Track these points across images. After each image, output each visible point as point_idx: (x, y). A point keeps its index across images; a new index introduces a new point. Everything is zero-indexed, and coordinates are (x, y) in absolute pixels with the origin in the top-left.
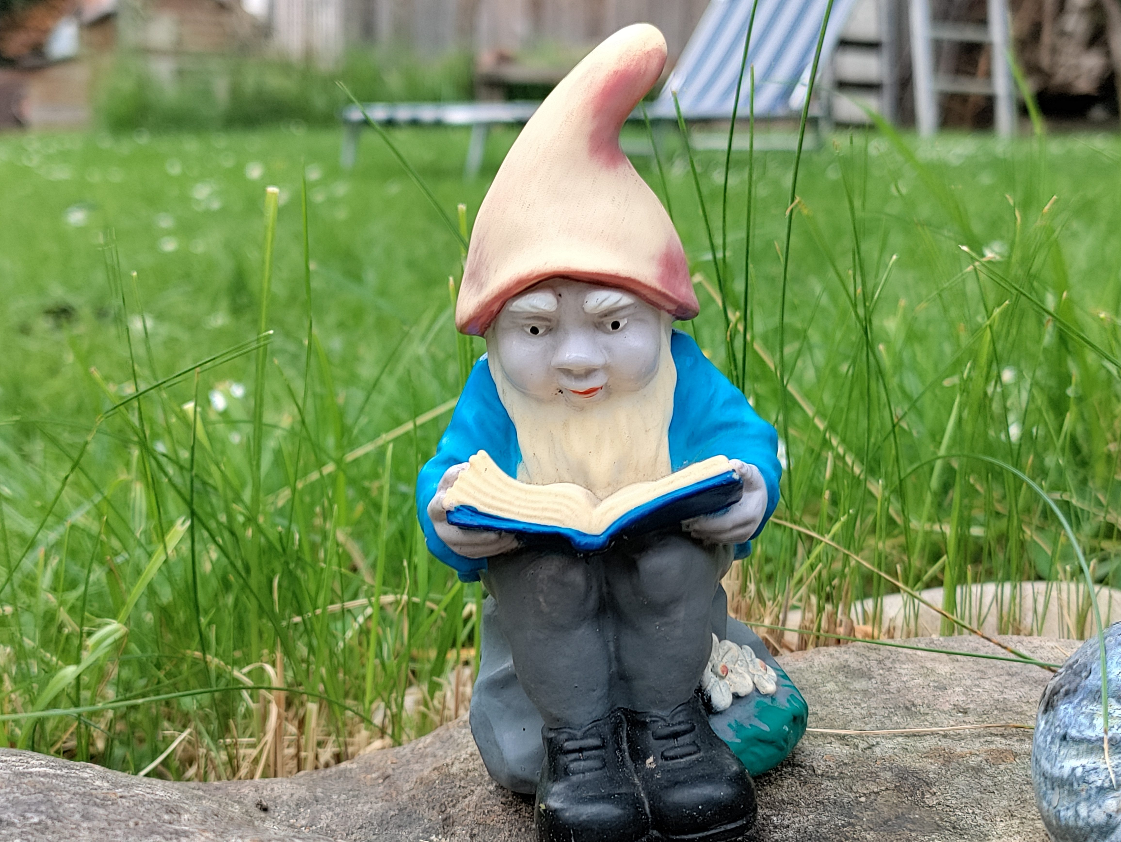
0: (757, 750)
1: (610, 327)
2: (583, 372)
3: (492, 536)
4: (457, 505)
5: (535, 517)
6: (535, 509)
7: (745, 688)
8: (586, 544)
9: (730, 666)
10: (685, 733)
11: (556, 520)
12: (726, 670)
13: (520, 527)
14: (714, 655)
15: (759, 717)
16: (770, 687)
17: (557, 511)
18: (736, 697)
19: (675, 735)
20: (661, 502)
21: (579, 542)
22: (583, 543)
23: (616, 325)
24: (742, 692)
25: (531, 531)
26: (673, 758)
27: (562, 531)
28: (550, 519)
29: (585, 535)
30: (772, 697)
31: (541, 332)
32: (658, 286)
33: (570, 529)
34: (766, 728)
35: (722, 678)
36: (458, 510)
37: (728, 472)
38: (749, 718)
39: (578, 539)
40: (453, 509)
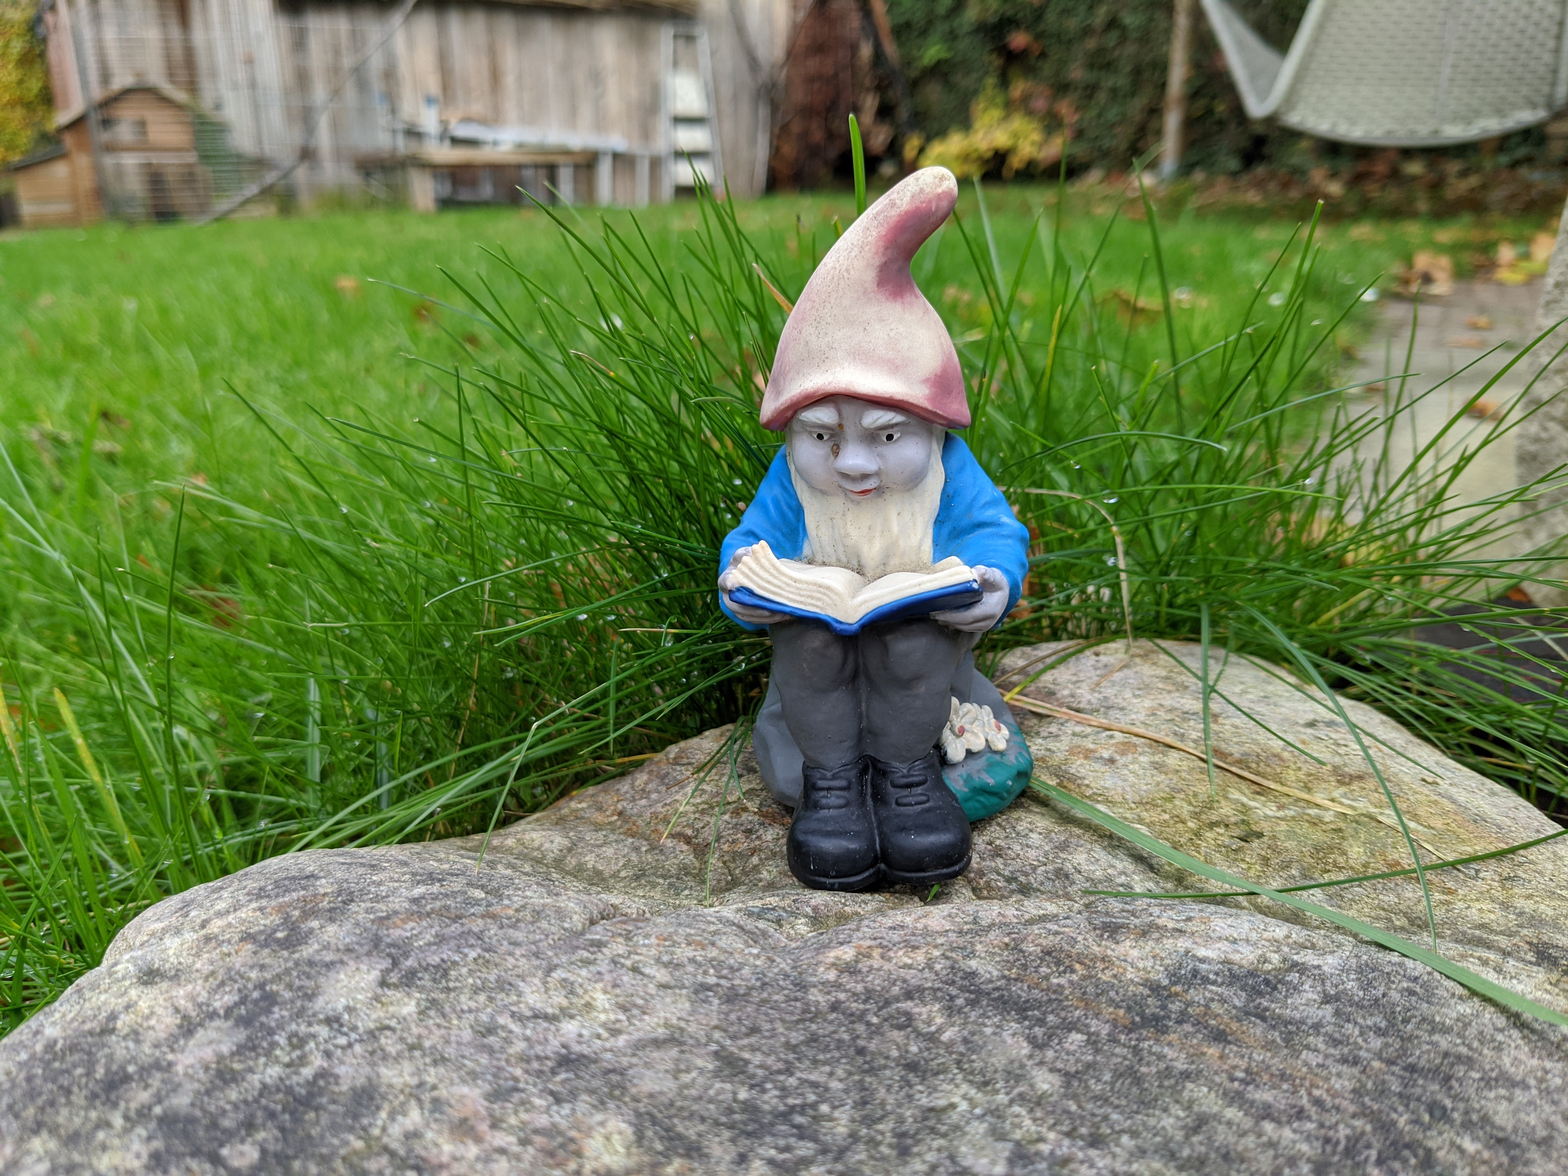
0: (982, 799)
1: (885, 439)
2: (859, 476)
5: (801, 602)
7: (978, 745)
9: (967, 727)
10: (918, 784)
11: (819, 607)
12: (962, 731)
14: (953, 716)
15: (987, 772)
16: (1001, 745)
17: (819, 599)
18: (969, 753)
19: (909, 786)
23: (890, 437)
24: (975, 749)
26: (905, 805)
28: (815, 606)
29: (842, 623)
30: (1001, 753)
31: (826, 438)
33: (830, 617)
34: (991, 781)
35: (958, 736)
38: (979, 771)
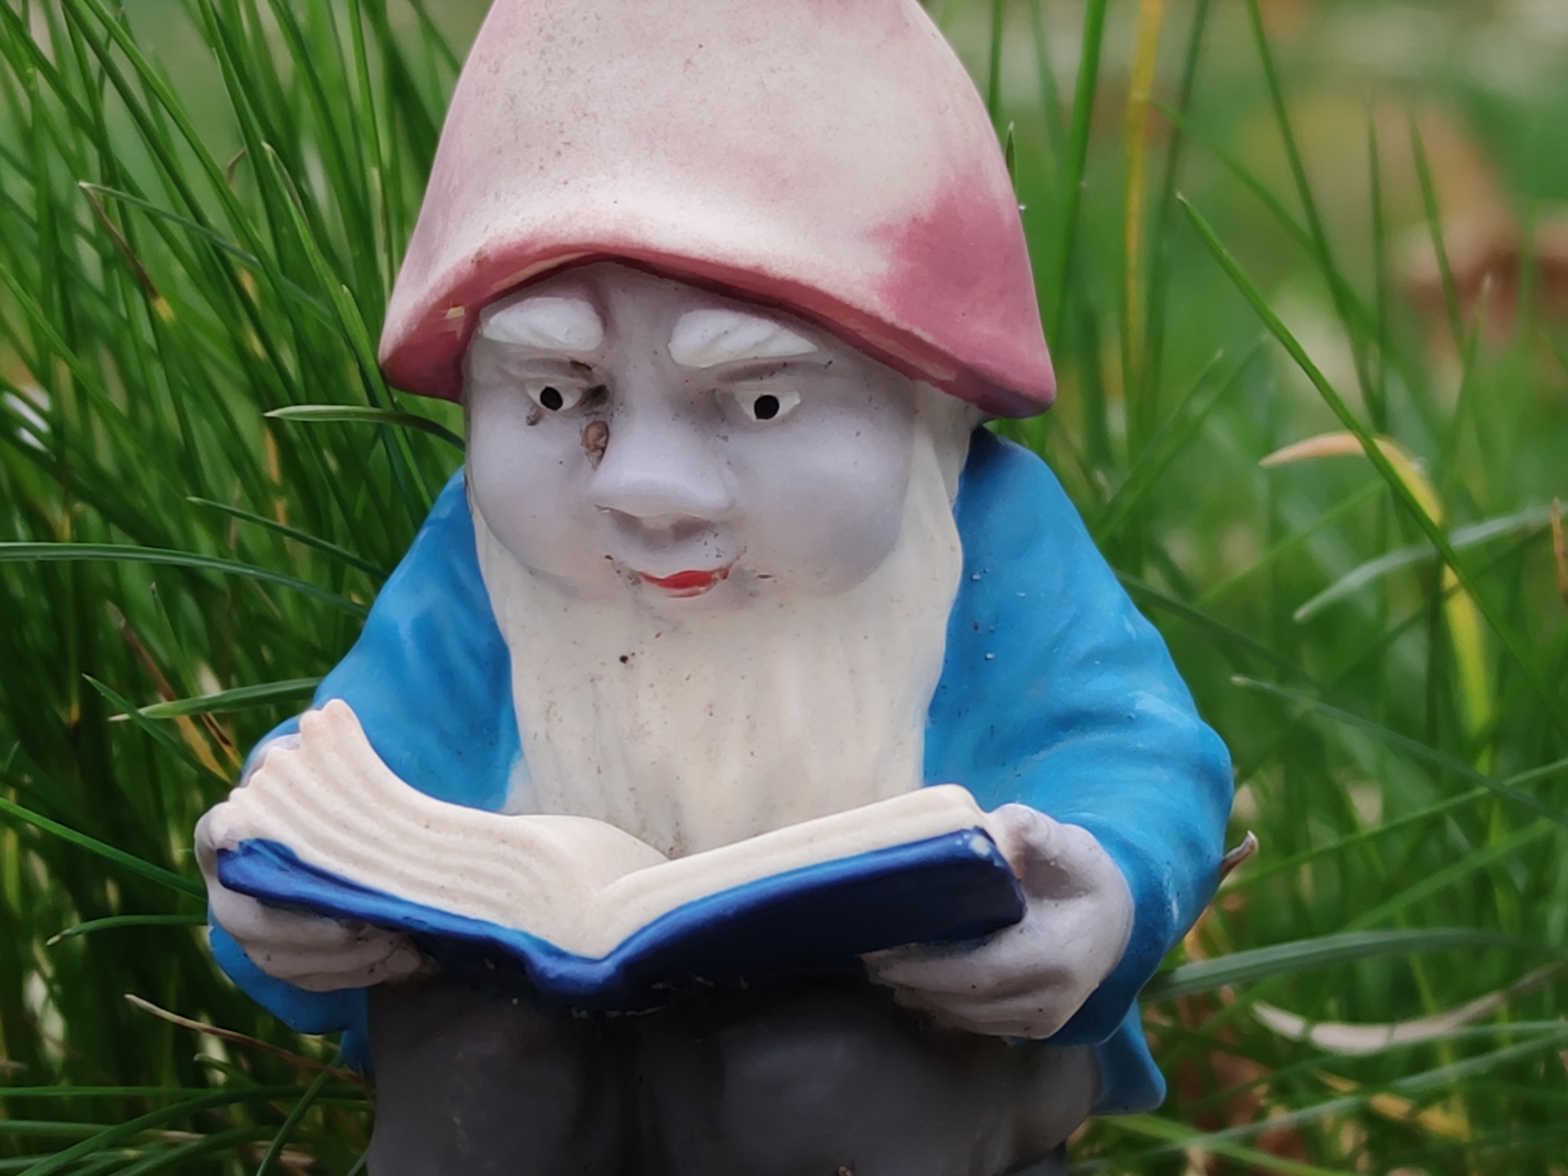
1: (750, 412)
2: (666, 524)
3: (332, 930)
4: (245, 836)
5: (441, 890)
6: (444, 869)
8: (561, 978)
11: (490, 903)
13: (397, 912)
17: (497, 881)
20: (773, 887)
21: (543, 971)
22: (552, 975)
23: (766, 407)
25: (425, 928)
27: (503, 937)
28: (479, 900)
29: (561, 955)
31: (569, 402)
32: (888, 314)
33: (527, 936)
36: (248, 850)
37: (959, 833)
39: (543, 962)
40: (235, 848)
